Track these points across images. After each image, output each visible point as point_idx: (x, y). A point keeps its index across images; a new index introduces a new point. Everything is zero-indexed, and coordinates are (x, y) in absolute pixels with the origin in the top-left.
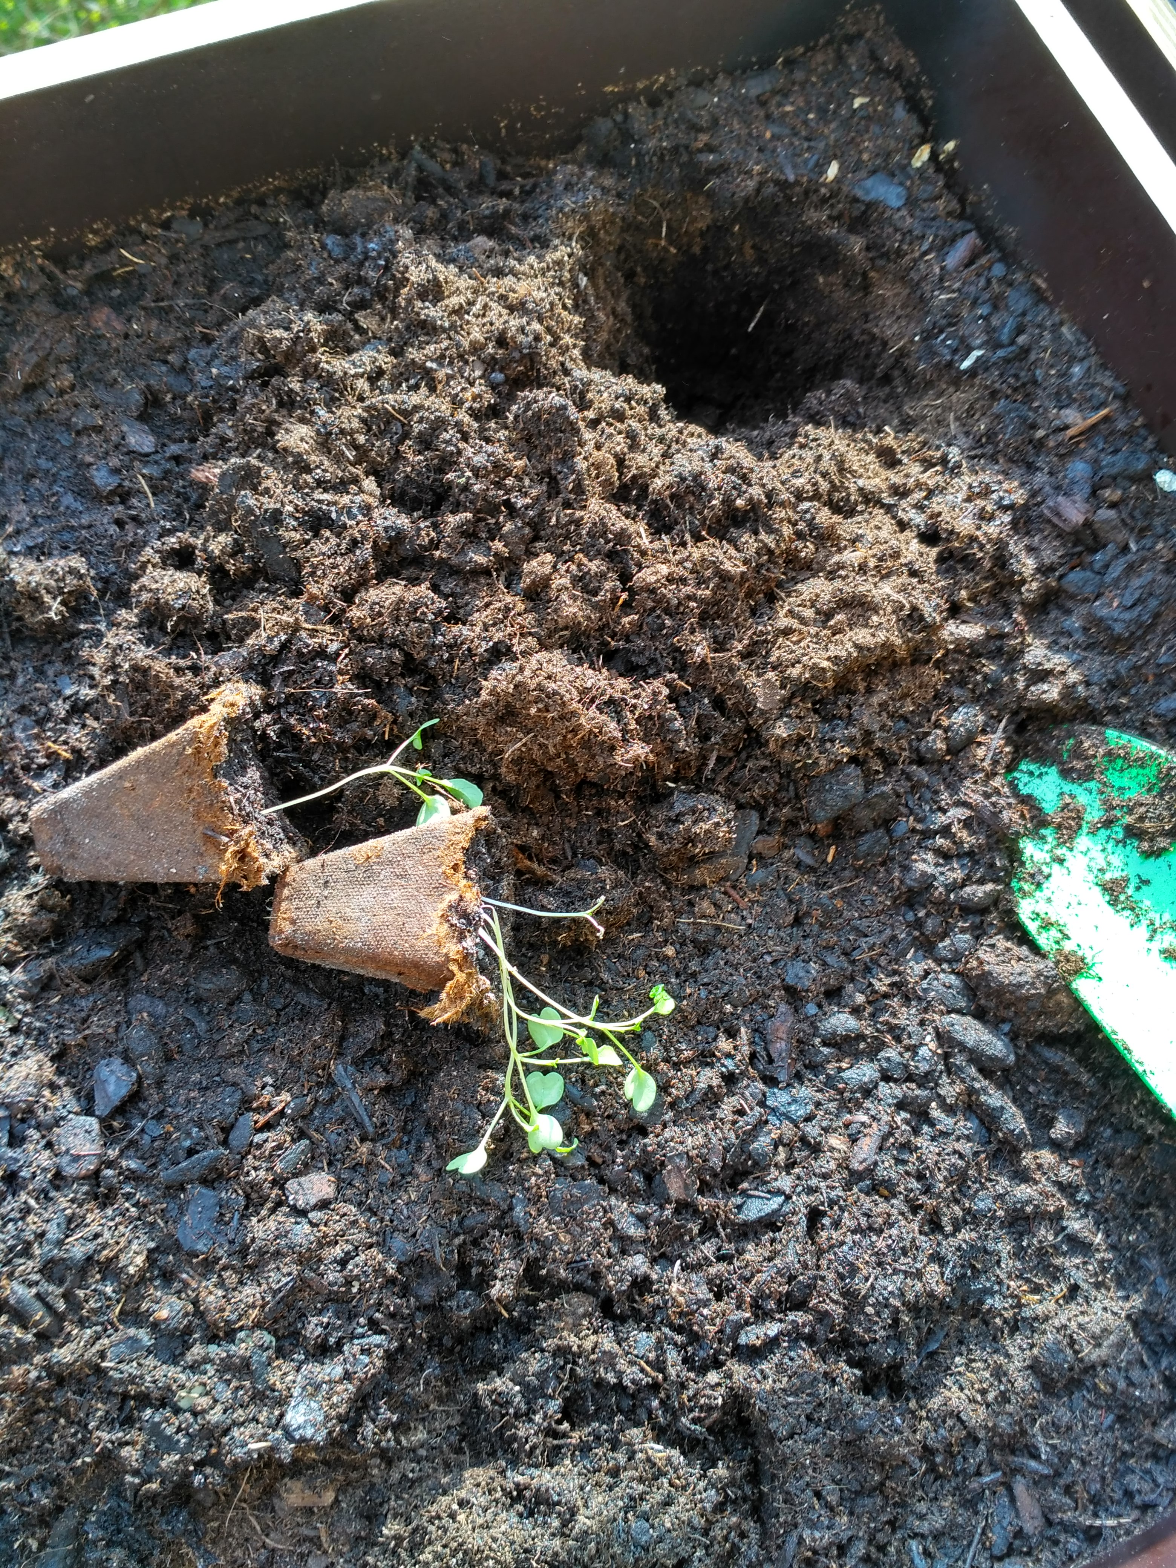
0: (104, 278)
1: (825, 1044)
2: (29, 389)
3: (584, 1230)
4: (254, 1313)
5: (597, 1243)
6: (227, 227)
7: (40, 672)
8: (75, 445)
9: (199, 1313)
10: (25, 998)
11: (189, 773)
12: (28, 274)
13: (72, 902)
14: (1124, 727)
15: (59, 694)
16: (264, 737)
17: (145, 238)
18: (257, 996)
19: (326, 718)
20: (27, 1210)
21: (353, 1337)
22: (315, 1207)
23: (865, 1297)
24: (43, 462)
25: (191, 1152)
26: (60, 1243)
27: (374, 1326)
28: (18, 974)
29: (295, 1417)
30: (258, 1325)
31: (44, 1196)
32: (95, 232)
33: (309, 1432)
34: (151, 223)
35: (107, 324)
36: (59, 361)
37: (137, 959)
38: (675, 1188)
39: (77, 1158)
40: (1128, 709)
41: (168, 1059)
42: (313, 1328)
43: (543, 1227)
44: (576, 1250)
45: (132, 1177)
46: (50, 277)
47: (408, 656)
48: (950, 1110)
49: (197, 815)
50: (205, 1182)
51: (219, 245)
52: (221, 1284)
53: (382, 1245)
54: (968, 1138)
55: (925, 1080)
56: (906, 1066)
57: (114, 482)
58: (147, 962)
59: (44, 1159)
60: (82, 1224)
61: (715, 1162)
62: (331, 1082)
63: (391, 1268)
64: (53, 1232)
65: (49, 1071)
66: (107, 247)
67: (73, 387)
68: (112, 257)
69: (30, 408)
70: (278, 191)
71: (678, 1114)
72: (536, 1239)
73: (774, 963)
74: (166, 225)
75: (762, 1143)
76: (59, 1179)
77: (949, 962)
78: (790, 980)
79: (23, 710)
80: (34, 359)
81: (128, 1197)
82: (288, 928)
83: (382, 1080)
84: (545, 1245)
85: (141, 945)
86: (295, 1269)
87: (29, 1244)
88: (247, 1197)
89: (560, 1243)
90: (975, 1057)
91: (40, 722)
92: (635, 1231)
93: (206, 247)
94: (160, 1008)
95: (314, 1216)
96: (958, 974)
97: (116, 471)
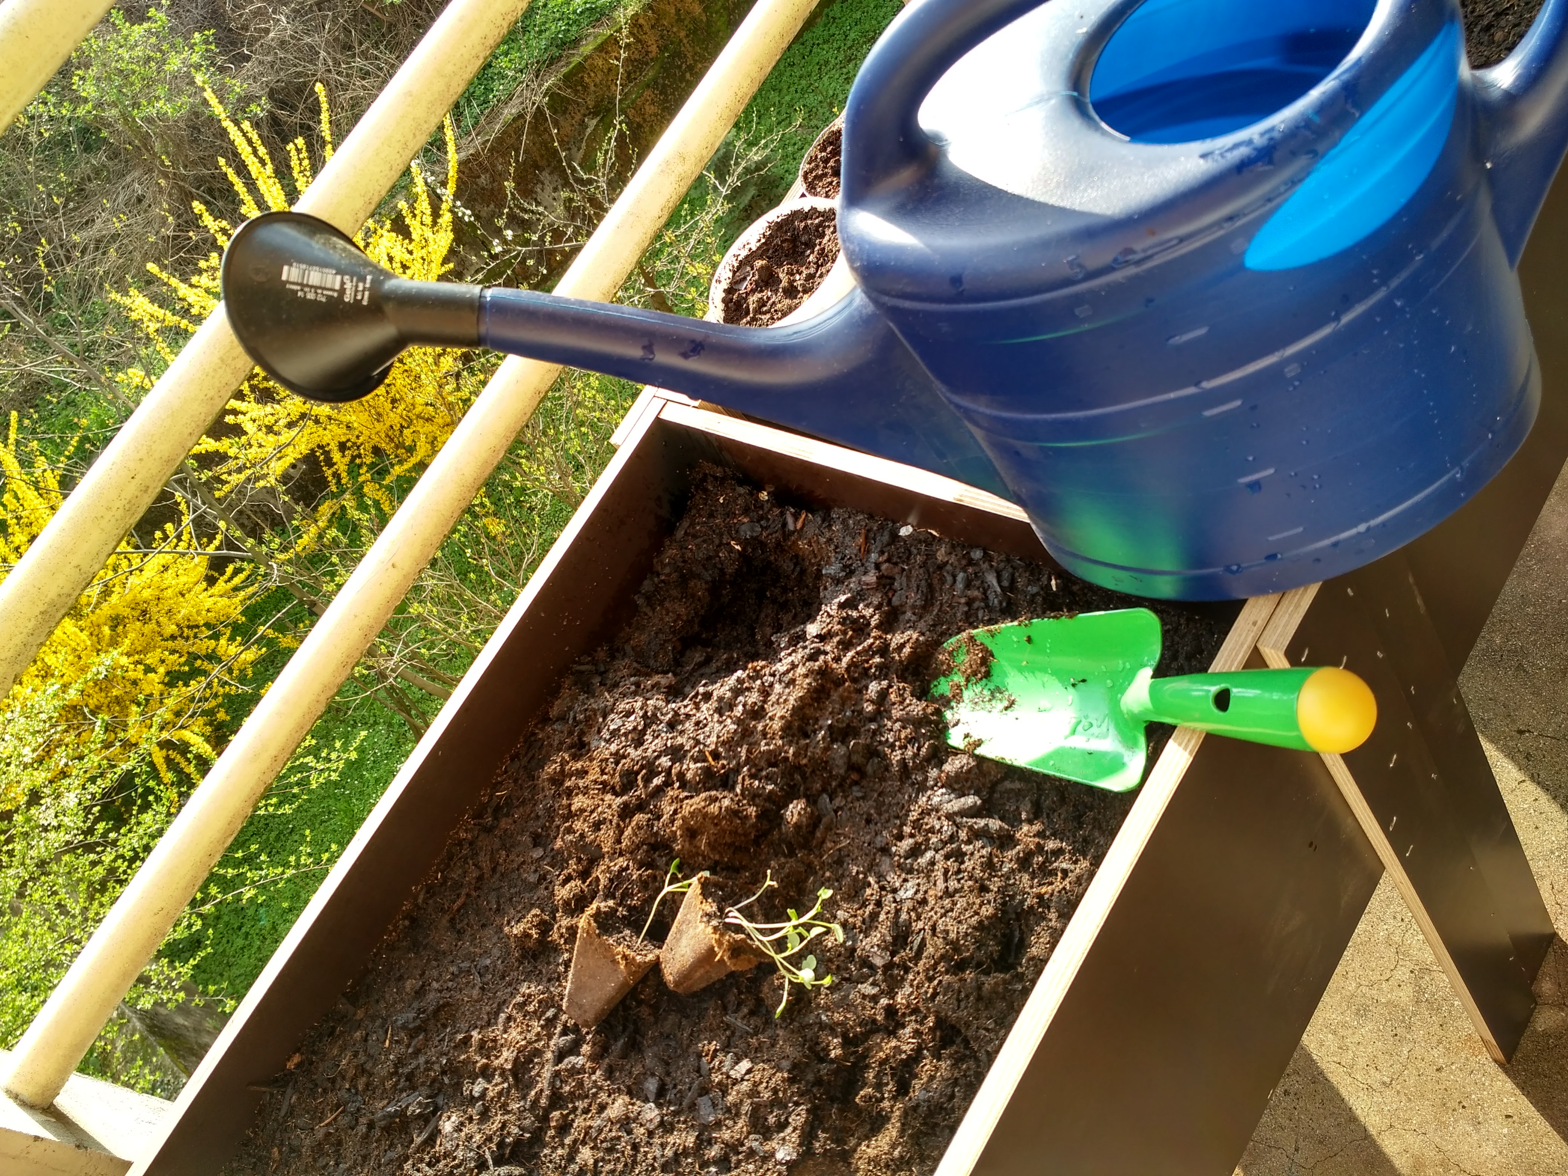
0: (497, 809)
1: (906, 859)
2: (494, 870)
3: (856, 1007)
4: (745, 1129)
5: (864, 1008)
6: (526, 754)
7: (549, 963)
8: (519, 875)
9: (727, 1145)
10: (605, 1080)
11: (592, 944)
12: (471, 830)
13: (606, 1036)
14: (951, 636)
15: (558, 965)
16: (624, 916)
17: (501, 783)
18: (687, 1017)
19: (639, 892)
20: (646, 1153)
21: (790, 1114)
22: (746, 1074)
23: (957, 939)
24: (512, 891)
25: (690, 1089)
26: (663, 1156)
27: (797, 1104)
28: (598, 1073)
29: (780, 1156)
30: (749, 1133)
31: (648, 1144)
32: (484, 795)
33: (788, 1158)
34: (501, 776)
35: (506, 824)
36: (498, 850)
37: (638, 1037)
38: (878, 962)
39: (651, 1120)
40: (949, 629)
41: (668, 1064)
42: (772, 1120)
43: (838, 1017)
44: (858, 1017)
45: (675, 1114)
46: (479, 824)
47: (649, 844)
48: (969, 842)
49: (605, 957)
50: (701, 1095)
51: (529, 762)
52: (728, 1128)
53: (780, 1069)
54: (983, 847)
55: (952, 838)
56: (941, 840)
57: (537, 876)
58: (643, 1037)
59: (642, 1130)
60: (667, 1143)
61: (889, 938)
62: (728, 1026)
63: (786, 1075)
64: (658, 1153)
65: (627, 1099)
66: (491, 796)
67: (508, 856)
68: (495, 799)
69: (498, 875)
70: (536, 725)
71: (865, 933)
72: (838, 1024)
73: (869, 844)
74: (506, 772)
75: (904, 916)
76: (651, 1134)
77: (936, 785)
78: (878, 846)
79: (549, 980)
80: (488, 857)
81: (678, 1122)
82: (671, 978)
83: (745, 1010)
84: (842, 1024)
85: (637, 1031)
86: (749, 1101)
87: (652, 1165)
88: (721, 1090)
89: (849, 1019)
90: (963, 813)
91: (558, 980)
92: (874, 991)
93: (525, 767)
94: (655, 1048)
95: (747, 1077)
96: (942, 787)
97: (536, 871)
